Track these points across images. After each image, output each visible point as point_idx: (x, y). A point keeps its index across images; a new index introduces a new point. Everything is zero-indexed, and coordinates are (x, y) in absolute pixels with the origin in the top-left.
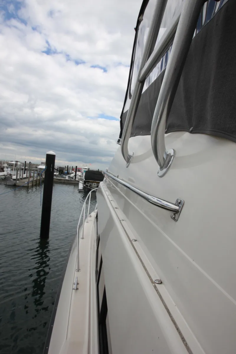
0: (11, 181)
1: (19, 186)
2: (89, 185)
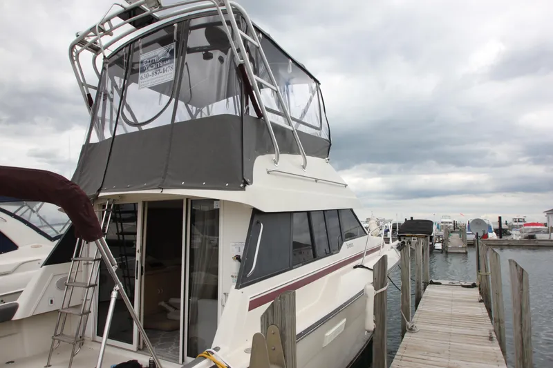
2: (406, 241)
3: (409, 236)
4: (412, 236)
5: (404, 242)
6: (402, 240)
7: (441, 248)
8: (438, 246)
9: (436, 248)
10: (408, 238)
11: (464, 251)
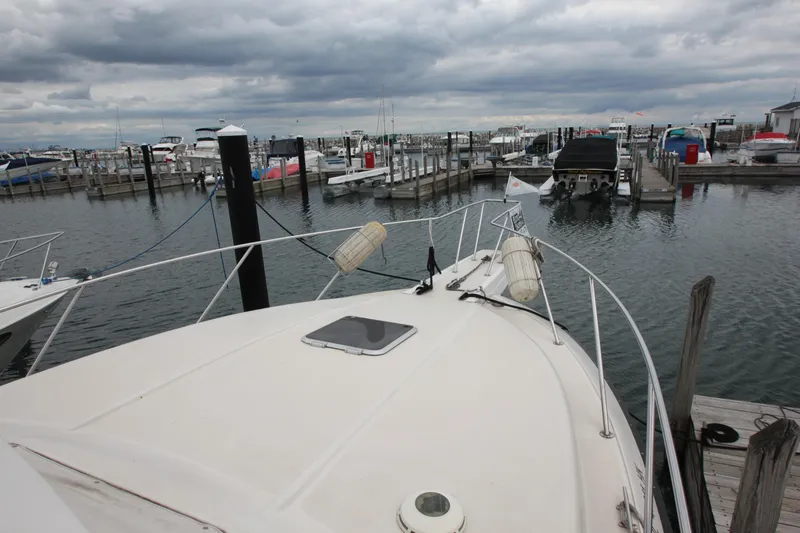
0: (381, 188)
1: (397, 199)
2: (567, 181)
3: (573, 172)
4: (579, 172)
5: (563, 184)
6: (561, 179)
7: (628, 193)
8: (624, 188)
9: (620, 193)
10: (571, 176)
11: (671, 199)
